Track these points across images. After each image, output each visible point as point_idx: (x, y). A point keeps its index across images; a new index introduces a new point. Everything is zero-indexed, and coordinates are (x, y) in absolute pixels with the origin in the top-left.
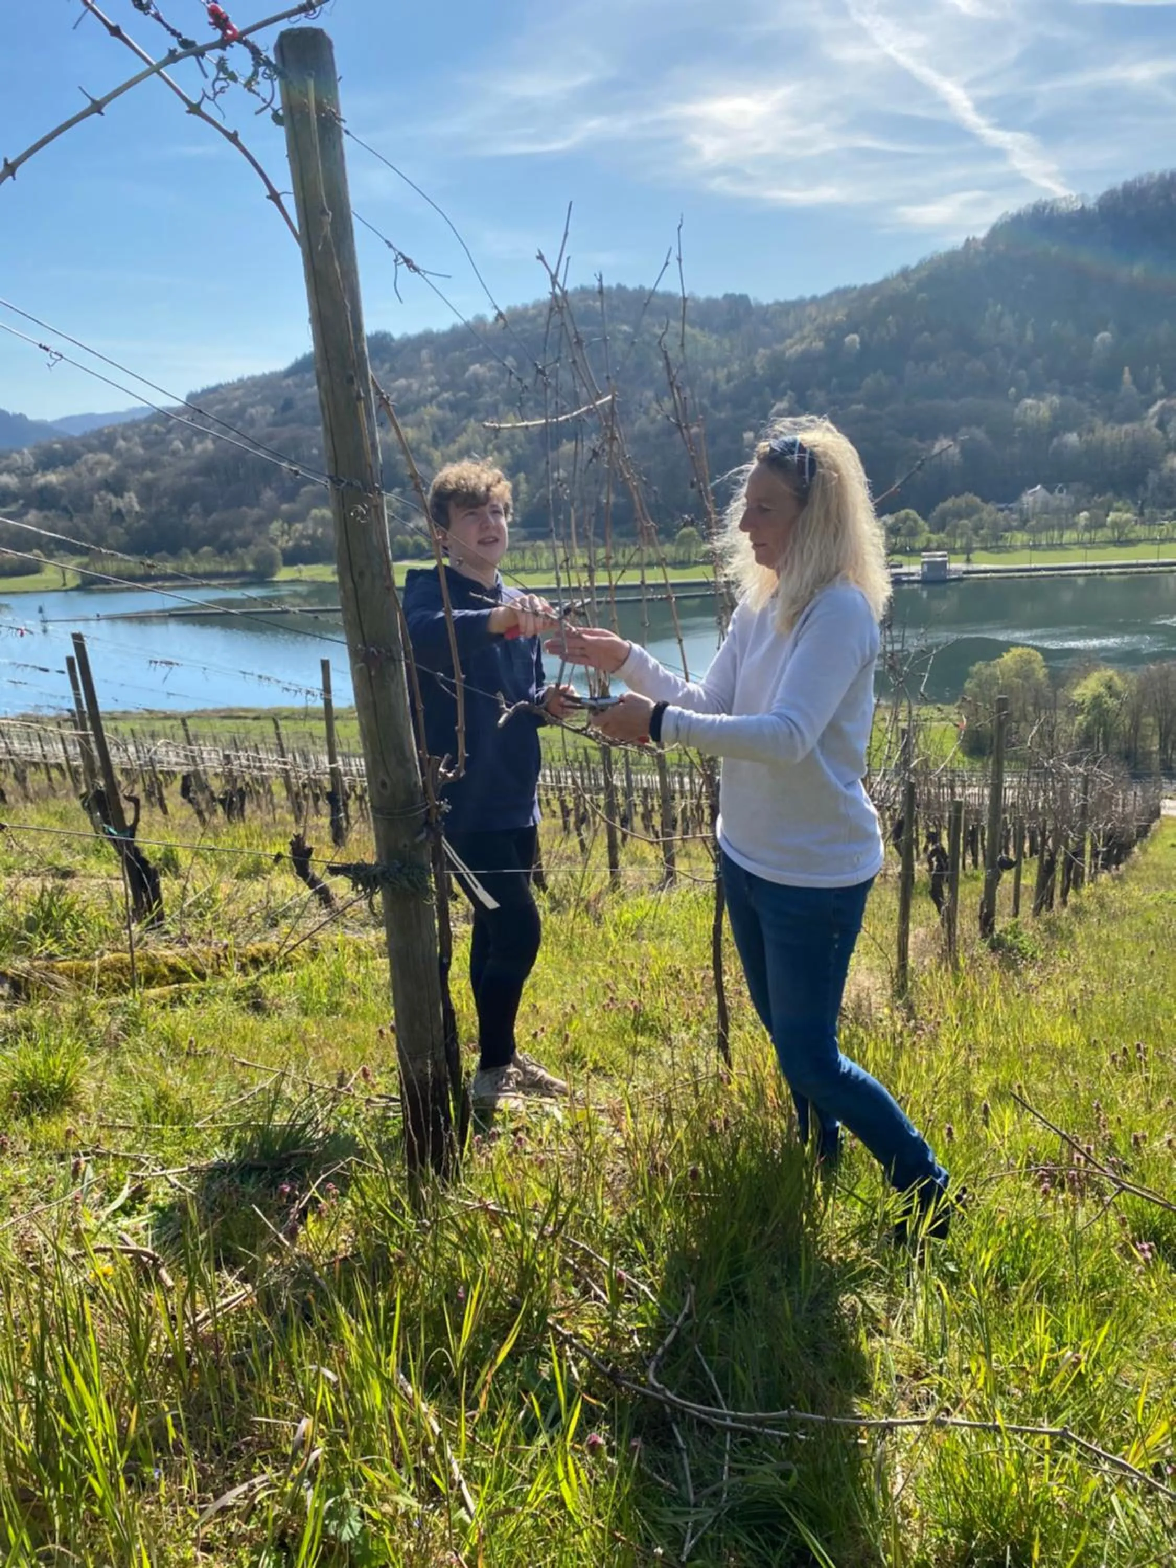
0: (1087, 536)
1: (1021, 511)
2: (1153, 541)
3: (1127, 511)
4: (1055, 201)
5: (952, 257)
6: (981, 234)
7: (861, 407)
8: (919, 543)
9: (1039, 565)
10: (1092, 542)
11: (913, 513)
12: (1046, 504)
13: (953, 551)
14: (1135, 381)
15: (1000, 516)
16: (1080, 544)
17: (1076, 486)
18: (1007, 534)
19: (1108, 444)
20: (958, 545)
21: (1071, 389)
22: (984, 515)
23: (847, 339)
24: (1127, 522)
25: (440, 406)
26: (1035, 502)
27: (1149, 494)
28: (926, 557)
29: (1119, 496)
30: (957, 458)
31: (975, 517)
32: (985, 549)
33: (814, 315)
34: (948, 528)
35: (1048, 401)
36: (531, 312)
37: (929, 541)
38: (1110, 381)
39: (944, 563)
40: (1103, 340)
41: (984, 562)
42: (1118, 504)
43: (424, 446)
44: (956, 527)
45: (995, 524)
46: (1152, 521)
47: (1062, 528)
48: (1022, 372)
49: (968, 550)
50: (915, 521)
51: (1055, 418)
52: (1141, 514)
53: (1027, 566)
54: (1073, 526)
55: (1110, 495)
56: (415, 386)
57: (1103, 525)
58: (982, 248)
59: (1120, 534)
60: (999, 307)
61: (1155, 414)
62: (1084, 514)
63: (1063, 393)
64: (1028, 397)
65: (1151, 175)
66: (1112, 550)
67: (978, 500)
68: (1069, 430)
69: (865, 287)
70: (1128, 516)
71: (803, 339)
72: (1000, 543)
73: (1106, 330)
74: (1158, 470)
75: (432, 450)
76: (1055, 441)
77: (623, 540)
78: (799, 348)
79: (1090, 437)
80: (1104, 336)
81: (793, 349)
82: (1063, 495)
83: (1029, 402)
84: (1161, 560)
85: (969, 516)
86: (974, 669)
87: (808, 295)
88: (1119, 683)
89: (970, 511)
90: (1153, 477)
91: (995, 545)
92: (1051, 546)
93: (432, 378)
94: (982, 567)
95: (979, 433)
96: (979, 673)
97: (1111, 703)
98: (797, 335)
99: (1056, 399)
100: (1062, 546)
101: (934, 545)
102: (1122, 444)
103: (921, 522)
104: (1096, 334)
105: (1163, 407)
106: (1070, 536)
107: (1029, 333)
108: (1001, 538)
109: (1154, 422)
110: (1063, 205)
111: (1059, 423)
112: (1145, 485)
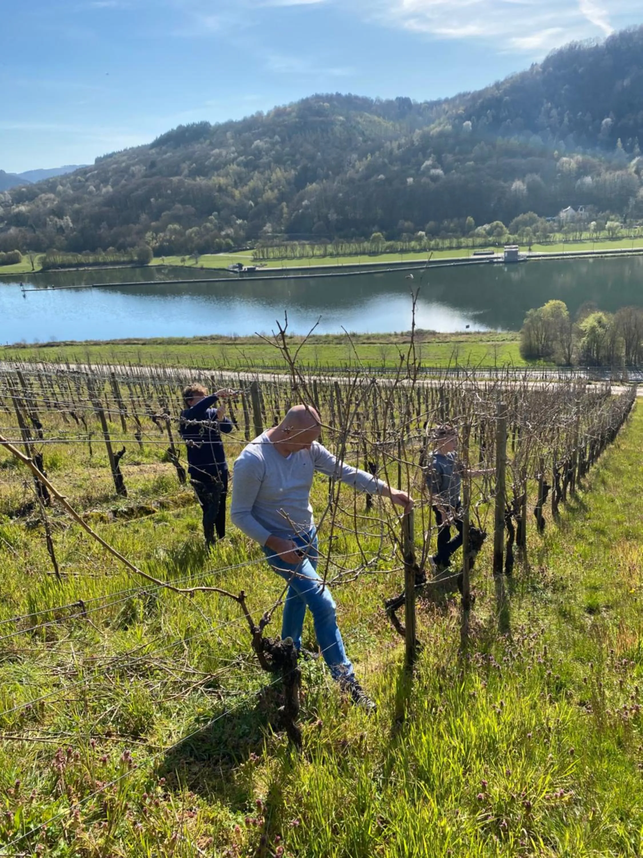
0: (595, 235)
1: (559, 221)
2: (630, 237)
3: (617, 221)
5: (523, 76)
6: (540, 62)
7: (471, 163)
8: (503, 240)
9: (568, 252)
10: (597, 238)
11: (500, 223)
12: (573, 217)
13: (522, 244)
14: (624, 146)
15: (548, 224)
16: (591, 239)
17: (590, 206)
18: (551, 235)
19: (608, 183)
20: (525, 240)
21: (588, 150)
22: (539, 224)
23: (465, 124)
24: (617, 226)
25: (238, 165)
26: (567, 216)
28: (507, 248)
29: (613, 212)
30: (525, 192)
31: (534, 226)
32: (539, 243)
33: (447, 109)
34: (519, 232)
35: (576, 158)
36: (288, 109)
37: (509, 239)
38: (609, 147)
39: (517, 252)
40: (606, 123)
41: (539, 251)
42: (612, 217)
43: (229, 188)
44: (524, 231)
45: (545, 230)
46: (630, 226)
47: (581, 231)
48: (561, 142)
49: (530, 244)
50: (502, 228)
51: (579, 168)
52: (625, 222)
53: (561, 253)
54: (587, 229)
55: (608, 212)
56: (224, 153)
57: (604, 229)
58: (540, 70)
59: (613, 234)
60: (549, 104)
61: (635, 165)
62: (593, 223)
63: (584, 153)
64: (565, 156)
65: (635, 26)
66: (609, 243)
67: (536, 215)
68: (587, 175)
69: (475, 92)
70: (617, 223)
71: (440, 124)
72: (548, 240)
73: (608, 117)
74: (635, 197)
75: (234, 190)
76: (579, 182)
78: (438, 129)
79: (598, 179)
80: (608, 120)
81: (435, 129)
82: (583, 212)
83: (565, 159)
84: (635, 249)
85: (530, 225)
86: (529, 312)
87: (443, 98)
88: (604, 319)
89: (531, 222)
90: (632, 201)
91: (545, 241)
92: (575, 241)
93: (233, 149)
94: (538, 253)
95: (537, 177)
96: (531, 315)
97: (600, 330)
98: (437, 121)
99: (580, 158)
100: (581, 241)
101: (511, 241)
102: (616, 183)
103: (505, 228)
104: (603, 119)
105: (639, 161)
106: (585, 235)
107: (566, 119)
108: (548, 237)
109: (634, 169)
110: (586, 44)
111: (581, 170)
112: (628, 205)
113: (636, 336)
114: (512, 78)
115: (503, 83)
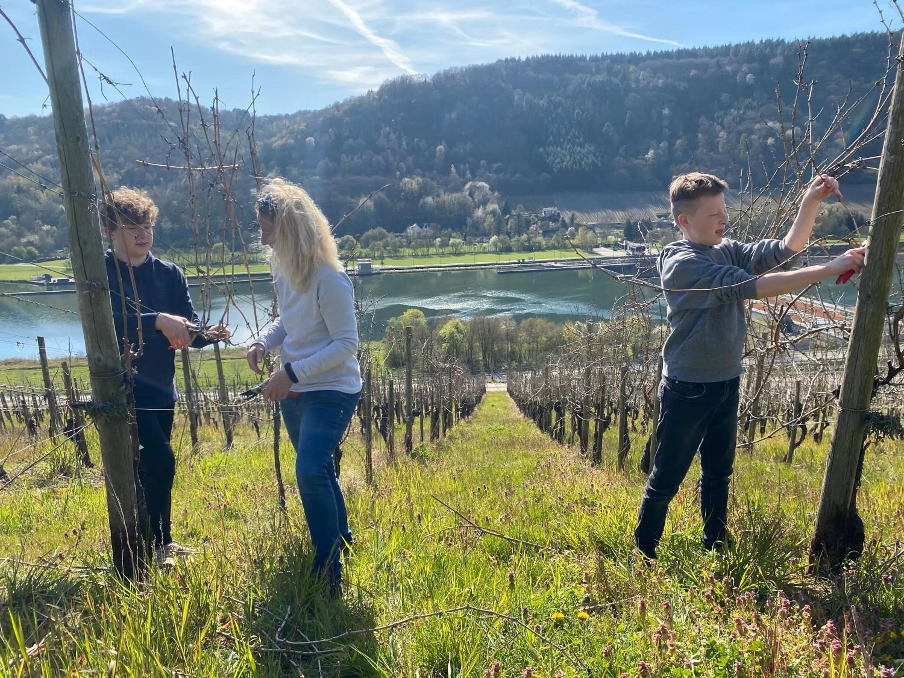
0: (440, 251)
1: (407, 237)
2: (471, 253)
3: (459, 238)
4: (411, 76)
5: (361, 100)
6: (376, 89)
7: (318, 178)
8: (356, 253)
9: (418, 266)
10: (443, 254)
11: (351, 237)
12: (419, 233)
13: (374, 258)
14: (458, 171)
15: (397, 239)
16: (437, 254)
17: (433, 224)
18: (401, 249)
19: (447, 203)
20: (376, 255)
21: (426, 174)
22: (389, 239)
23: (307, 140)
24: (459, 243)
25: (44, 164)
26: (414, 233)
27: (468, 230)
28: (360, 261)
29: (454, 230)
30: (372, 208)
31: (384, 240)
32: (391, 257)
33: (287, 124)
34: (370, 246)
35: (416, 179)
36: (107, 109)
37: (361, 252)
38: (446, 171)
39: (370, 265)
40: (440, 150)
41: (391, 265)
42: (454, 234)
43: (32, 189)
44: (374, 245)
45: (394, 244)
46: (470, 243)
47: (428, 246)
48: (402, 164)
49: (382, 258)
50: (353, 242)
51: (420, 189)
52: (465, 240)
53: (412, 266)
54: (433, 245)
55: (450, 230)
56: (25, 150)
57: (448, 245)
58: (377, 97)
59: (456, 249)
60: (388, 128)
61: (468, 188)
62: (438, 239)
63: (423, 176)
64: (406, 177)
65: (456, 68)
66: (454, 258)
67: (384, 231)
68: (428, 195)
69: (315, 111)
70: (459, 240)
71: (282, 138)
72: (398, 254)
73: (441, 145)
74: (471, 217)
75: (39, 192)
76: (421, 201)
77: (177, 250)
78: (280, 142)
79: (438, 200)
80: (441, 147)
81: (277, 143)
82: (427, 229)
83: (407, 179)
84: (476, 263)
85: (381, 240)
86: (390, 321)
87: (283, 114)
88: (461, 326)
89: (381, 237)
90: (469, 221)
91: (395, 255)
92: (423, 256)
93: (37, 146)
94: (390, 267)
95: (382, 195)
96: (392, 323)
97: (459, 336)
98: (279, 135)
99: (420, 179)
100: (428, 256)
101: (364, 255)
102: (454, 204)
103: (356, 242)
104: (437, 146)
105: (471, 185)
106: (432, 250)
107: (404, 143)
108: (398, 251)
109: (467, 193)
110: (415, 78)
111: (423, 191)
112: (466, 225)
113: (490, 341)
114: (350, 101)
115: (343, 105)
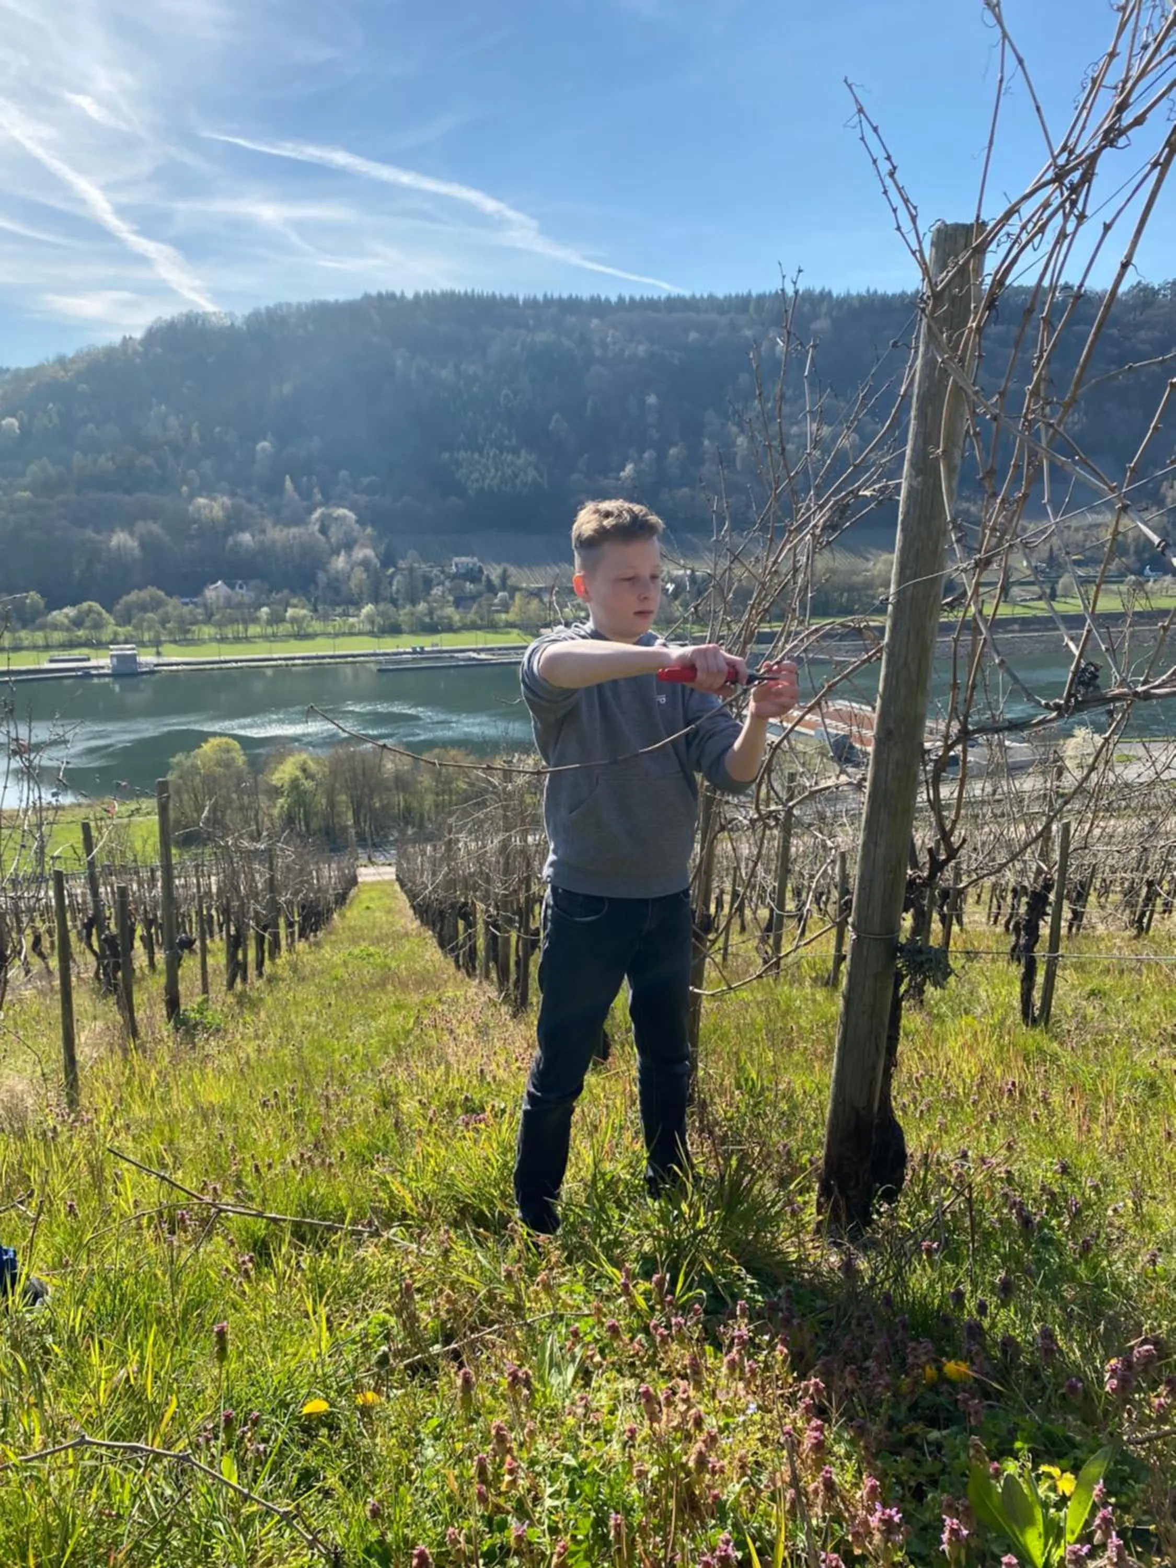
0: (269, 630)
1: (205, 606)
2: (327, 635)
3: (303, 608)
4: (205, 313)
5: (110, 352)
6: (138, 335)
7: (27, 494)
8: (106, 636)
9: (228, 658)
10: (274, 635)
11: (96, 606)
12: (228, 599)
13: (141, 644)
14: (297, 488)
15: (186, 609)
16: (265, 637)
17: (253, 583)
18: (194, 628)
19: (279, 545)
20: (146, 637)
21: (239, 491)
22: (170, 609)
23: (4, 422)
24: (305, 617)
26: (218, 598)
27: (320, 592)
28: (115, 650)
29: (293, 592)
30: (137, 552)
31: (161, 611)
32: (175, 642)
34: (134, 621)
35: (220, 501)
37: (116, 634)
38: (274, 488)
39: (134, 656)
40: (263, 450)
41: (174, 655)
42: (295, 601)
44: (142, 620)
45: (181, 620)
46: (325, 618)
47: (246, 622)
48: (192, 472)
49: (157, 643)
50: (100, 614)
51: (228, 518)
52: (315, 610)
53: (217, 658)
54: (255, 620)
55: (286, 592)
57: (283, 620)
58: (140, 349)
59: (300, 627)
60: (163, 407)
61: (318, 519)
62: (265, 610)
63: (233, 495)
64: (201, 496)
65: (289, 305)
66: (294, 643)
67: (161, 594)
68: (242, 529)
69: (18, 370)
70: (303, 612)
72: (189, 636)
73: (265, 439)
74: (326, 571)
76: (230, 540)
79: (262, 537)
80: (264, 445)
82: (243, 591)
83: (201, 501)
84: (338, 653)
85: (154, 609)
86: (175, 760)
88: (312, 766)
89: (156, 604)
90: (321, 577)
91: (184, 637)
92: (237, 640)
94: (173, 659)
95: (156, 528)
96: (179, 764)
97: (308, 784)
99: (226, 500)
100: (247, 640)
101: (122, 638)
102: (291, 546)
103: (105, 615)
104: (258, 443)
105: (323, 514)
106: (254, 630)
107: (195, 435)
108: (188, 631)
109: (317, 527)
110: (214, 319)
111: (233, 522)
112: (316, 584)
113: (366, 790)
114: (88, 354)
115: (72, 361)
